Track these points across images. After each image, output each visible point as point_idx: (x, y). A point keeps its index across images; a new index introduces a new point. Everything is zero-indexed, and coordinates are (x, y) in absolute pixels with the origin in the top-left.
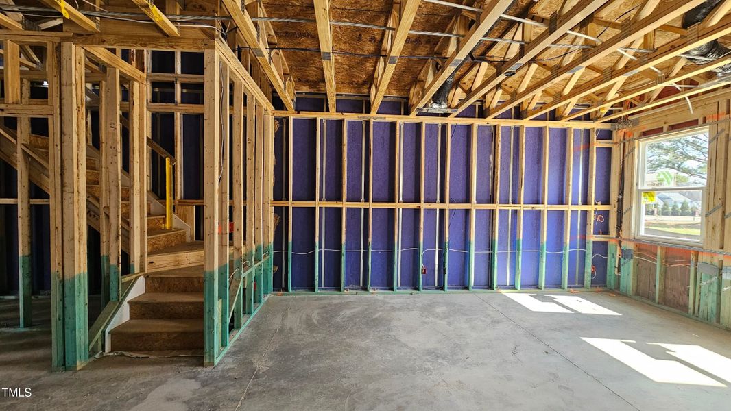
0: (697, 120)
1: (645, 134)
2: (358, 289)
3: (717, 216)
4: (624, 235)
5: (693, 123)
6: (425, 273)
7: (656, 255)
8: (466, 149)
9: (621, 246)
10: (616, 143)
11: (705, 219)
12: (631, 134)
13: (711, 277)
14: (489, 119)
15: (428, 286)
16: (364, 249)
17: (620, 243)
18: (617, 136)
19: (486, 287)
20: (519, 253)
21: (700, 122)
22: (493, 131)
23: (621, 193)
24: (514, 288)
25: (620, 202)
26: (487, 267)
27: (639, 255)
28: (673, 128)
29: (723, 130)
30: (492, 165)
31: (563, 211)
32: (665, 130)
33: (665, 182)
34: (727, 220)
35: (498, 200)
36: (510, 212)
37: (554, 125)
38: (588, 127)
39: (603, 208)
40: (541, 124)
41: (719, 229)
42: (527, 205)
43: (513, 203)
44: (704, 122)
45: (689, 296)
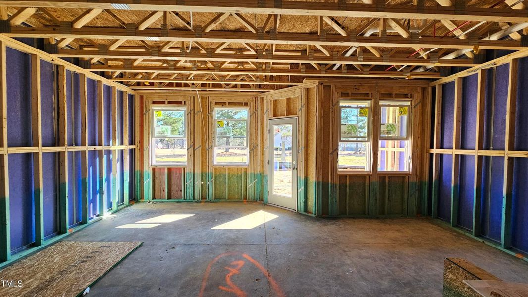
0: (181, 102)
1: (154, 103)
3: (191, 150)
5: (179, 103)
14: (54, 56)
22: (54, 69)
28: (170, 103)
29: (192, 110)
30: (55, 106)
31: (111, 150)
32: (165, 102)
34: (195, 152)
35: (66, 143)
36: (74, 154)
37: (105, 81)
38: (123, 89)
39: (132, 147)
40: (97, 77)
41: (192, 156)
42: (92, 148)
43: (76, 145)
44: (185, 104)
45: (181, 191)
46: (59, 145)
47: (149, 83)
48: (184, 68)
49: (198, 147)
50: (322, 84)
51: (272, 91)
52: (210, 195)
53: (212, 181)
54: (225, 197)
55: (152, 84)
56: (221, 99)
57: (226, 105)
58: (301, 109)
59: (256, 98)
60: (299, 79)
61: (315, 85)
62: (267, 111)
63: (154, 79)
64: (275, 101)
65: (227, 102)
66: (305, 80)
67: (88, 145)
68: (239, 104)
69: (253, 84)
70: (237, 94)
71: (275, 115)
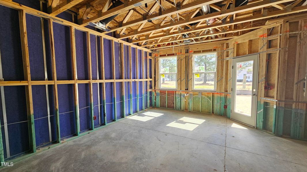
0: (174, 54)
1: (161, 56)
2: (49, 144)
3: (179, 81)
4: (157, 88)
5: (173, 55)
6: (95, 119)
7: (166, 94)
8: (109, 52)
9: (155, 92)
10: (153, 58)
11: (177, 82)
12: (157, 55)
13: (179, 98)
14: (119, 39)
15: (97, 126)
16: (51, 114)
17: (155, 91)
18: (153, 55)
19: (121, 117)
20: (131, 99)
21: (175, 54)
22: (119, 45)
23: (155, 75)
24: (130, 115)
25: (155, 78)
26: (120, 109)
27: (161, 94)
28: (168, 55)
29: (180, 58)
30: (120, 61)
31: (141, 81)
32: (166, 55)
33: (166, 72)
34: (182, 82)
35: (124, 78)
36: (127, 82)
37: (139, 48)
38: (147, 51)
39: (151, 80)
40: (135, 46)
41: (180, 85)
42: (133, 80)
43: (128, 79)
44: (176, 55)
45: (174, 104)
46: (121, 79)
47: (157, 45)
48: (174, 33)
49: (183, 79)
50: (287, 22)
51: (236, 37)
52: (190, 108)
53: (191, 100)
54: (200, 110)
55: (159, 46)
56: (198, 49)
57: (201, 52)
58: (263, 47)
59: (223, 44)
60: (262, 23)
61: (279, 25)
62: (231, 52)
63: (159, 43)
64: (238, 44)
65: (201, 50)
66: (267, 22)
67: (132, 79)
68: (210, 51)
69: (220, 35)
70: (209, 44)
71: (238, 55)
